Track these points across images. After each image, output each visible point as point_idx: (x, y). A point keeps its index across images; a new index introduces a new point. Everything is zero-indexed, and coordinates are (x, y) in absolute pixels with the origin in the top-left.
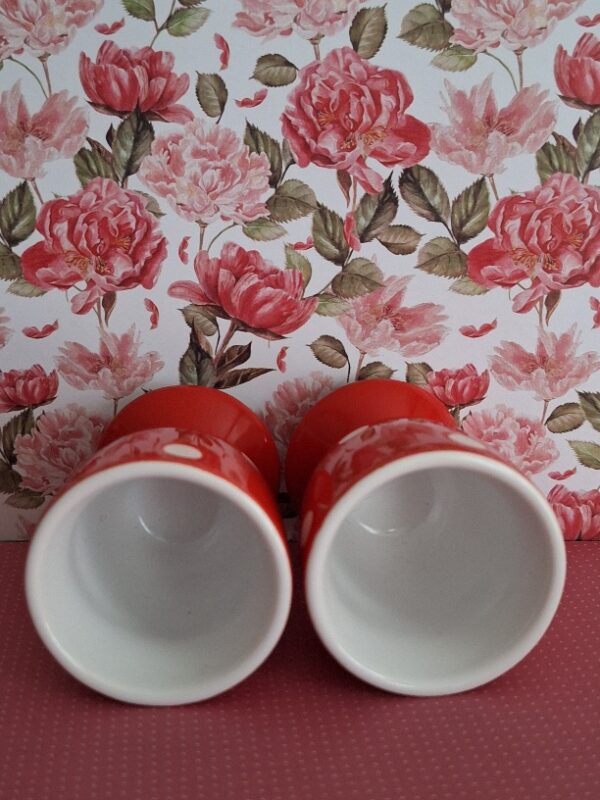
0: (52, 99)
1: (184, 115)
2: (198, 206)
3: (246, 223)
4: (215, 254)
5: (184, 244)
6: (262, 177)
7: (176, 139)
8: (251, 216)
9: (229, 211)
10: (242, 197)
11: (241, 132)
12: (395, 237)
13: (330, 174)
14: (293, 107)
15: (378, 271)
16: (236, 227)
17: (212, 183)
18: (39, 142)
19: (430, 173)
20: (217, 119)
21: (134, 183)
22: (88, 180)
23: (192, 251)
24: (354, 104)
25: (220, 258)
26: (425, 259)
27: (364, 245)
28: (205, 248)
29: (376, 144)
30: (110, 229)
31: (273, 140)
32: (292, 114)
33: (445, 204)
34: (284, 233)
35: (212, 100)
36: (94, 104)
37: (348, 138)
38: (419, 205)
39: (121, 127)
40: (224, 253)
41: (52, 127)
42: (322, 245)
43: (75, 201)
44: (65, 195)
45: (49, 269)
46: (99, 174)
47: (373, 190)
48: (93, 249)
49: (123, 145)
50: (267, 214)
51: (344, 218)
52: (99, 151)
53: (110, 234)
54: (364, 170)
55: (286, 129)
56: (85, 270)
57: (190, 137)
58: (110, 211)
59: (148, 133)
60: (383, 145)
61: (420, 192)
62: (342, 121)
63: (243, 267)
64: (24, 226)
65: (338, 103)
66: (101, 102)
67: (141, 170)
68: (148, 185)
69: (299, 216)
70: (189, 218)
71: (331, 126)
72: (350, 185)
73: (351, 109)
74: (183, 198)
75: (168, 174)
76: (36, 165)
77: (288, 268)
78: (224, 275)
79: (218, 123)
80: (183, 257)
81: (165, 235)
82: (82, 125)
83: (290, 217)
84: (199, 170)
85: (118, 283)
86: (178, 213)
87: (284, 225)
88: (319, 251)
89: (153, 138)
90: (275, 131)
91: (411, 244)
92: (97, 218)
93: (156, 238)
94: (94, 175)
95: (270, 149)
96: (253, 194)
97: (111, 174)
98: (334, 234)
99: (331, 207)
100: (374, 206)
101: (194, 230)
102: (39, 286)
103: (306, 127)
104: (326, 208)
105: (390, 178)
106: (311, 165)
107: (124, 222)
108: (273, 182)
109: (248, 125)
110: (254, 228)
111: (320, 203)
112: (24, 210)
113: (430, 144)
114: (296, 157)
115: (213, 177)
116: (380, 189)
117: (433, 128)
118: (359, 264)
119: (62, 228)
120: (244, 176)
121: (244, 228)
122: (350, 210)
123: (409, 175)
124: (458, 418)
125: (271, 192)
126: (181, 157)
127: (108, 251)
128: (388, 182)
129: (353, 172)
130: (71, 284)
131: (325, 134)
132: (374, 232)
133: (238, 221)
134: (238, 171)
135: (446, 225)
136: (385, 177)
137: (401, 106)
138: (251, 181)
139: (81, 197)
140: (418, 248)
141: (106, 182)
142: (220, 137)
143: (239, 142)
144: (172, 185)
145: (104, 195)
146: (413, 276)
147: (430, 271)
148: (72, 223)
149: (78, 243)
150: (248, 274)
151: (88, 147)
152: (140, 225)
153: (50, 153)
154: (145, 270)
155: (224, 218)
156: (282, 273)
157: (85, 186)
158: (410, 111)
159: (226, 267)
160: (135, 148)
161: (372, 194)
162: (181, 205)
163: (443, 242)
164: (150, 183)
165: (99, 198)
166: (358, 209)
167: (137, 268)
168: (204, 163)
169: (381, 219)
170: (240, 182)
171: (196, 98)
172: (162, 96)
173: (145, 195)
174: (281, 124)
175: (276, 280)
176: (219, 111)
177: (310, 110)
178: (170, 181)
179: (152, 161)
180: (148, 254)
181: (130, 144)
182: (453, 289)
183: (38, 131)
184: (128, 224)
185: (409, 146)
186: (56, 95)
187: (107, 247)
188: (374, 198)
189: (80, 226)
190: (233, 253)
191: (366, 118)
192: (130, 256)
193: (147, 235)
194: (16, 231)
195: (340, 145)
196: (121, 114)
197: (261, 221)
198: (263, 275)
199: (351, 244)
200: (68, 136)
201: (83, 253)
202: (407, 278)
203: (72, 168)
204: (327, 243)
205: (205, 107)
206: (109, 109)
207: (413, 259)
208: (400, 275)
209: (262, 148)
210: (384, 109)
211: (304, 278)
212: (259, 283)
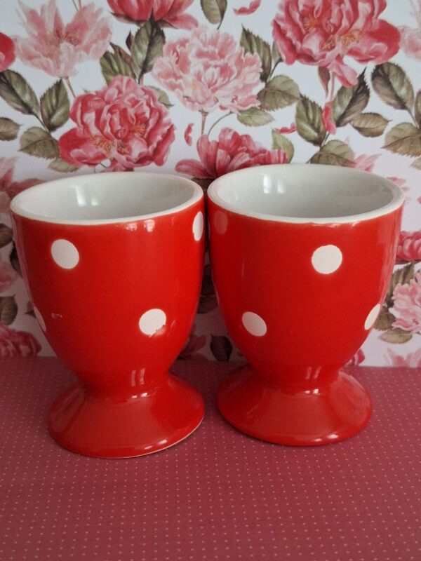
0: (82, 12)
1: (190, 22)
2: (200, 98)
3: (240, 111)
4: (214, 137)
5: (189, 129)
6: (254, 74)
7: (183, 43)
8: (244, 106)
9: (226, 102)
10: (237, 90)
11: (237, 36)
12: (366, 123)
13: (313, 70)
14: (282, 14)
15: (350, 151)
16: (232, 115)
17: (213, 78)
18: (71, 47)
19: (399, 69)
20: (217, 25)
21: (148, 79)
22: (111, 78)
23: (195, 135)
24: (335, 11)
25: (218, 141)
26: (391, 141)
27: (340, 130)
28: (206, 132)
29: (353, 45)
30: (129, 118)
31: (264, 43)
32: (282, 20)
33: (410, 96)
34: (271, 120)
35: (213, 9)
36: (117, 15)
37: (329, 39)
38: (387, 96)
39: (138, 33)
40: (222, 136)
41: (81, 35)
42: (303, 130)
43: (101, 95)
44: (92, 90)
45: (81, 151)
46: (120, 72)
47: (348, 83)
48: (116, 134)
49: (140, 48)
50: (258, 104)
51: (323, 107)
52: (120, 53)
53: (129, 122)
54: (341, 67)
55: (277, 33)
56: (109, 151)
57: (196, 41)
58: (129, 103)
59: (160, 37)
60: (359, 45)
61: (389, 84)
62: (324, 25)
63: (237, 148)
64: (60, 116)
65: (321, 10)
66: (121, 12)
67: (154, 68)
68: (160, 82)
69: (285, 106)
70: (193, 108)
71: (314, 30)
72: (329, 79)
73: (332, 15)
74: (189, 92)
75: (177, 72)
76: (69, 67)
77: (274, 149)
78: (221, 155)
79: (218, 28)
80: (188, 140)
81: (173, 122)
82: (106, 32)
83: (276, 106)
84: (202, 68)
85: (135, 161)
86: (185, 104)
87: (272, 113)
88: (301, 134)
89: (164, 42)
90: (266, 34)
91: (380, 129)
92: (119, 109)
93: (166, 125)
94: (116, 73)
95: (262, 50)
96: (246, 87)
97: (130, 73)
98: (314, 120)
99: (312, 98)
100: (348, 97)
101: (196, 118)
102: (73, 163)
103: (293, 30)
104: (308, 99)
105: (363, 73)
106: (297, 63)
107: (140, 112)
108: (264, 77)
109: (244, 30)
110: (247, 115)
111: (303, 94)
112: (60, 103)
113: (400, 44)
114: (284, 57)
115: (213, 75)
116: (355, 82)
117: (403, 30)
118: (335, 144)
119: (90, 117)
120: (239, 73)
121: (238, 116)
122: (328, 100)
123: (380, 71)
124: (413, 271)
125: (262, 85)
126: (187, 57)
127: (127, 136)
128: (362, 76)
129: (332, 67)
130: (98, 162)
131: (309, 37)
132: (348, 119)
133: (234, 110)
134: (235, 69)
135: (410, 113)
136: (359, 73)
137: (376, 11)
138: (245, 78)
139: (105, 92)
140: (386, 132)
141: (126, 79)
142: (220, 40)
143: (235, 44)
144: (179, 81)
145: (124, 89)
146: (380, 155)
147: (395, 151)
148: (99, 113)
149: (103, 129)
150: (240, 154)
151: (111, 50)
152: (153, 115)
153: (81, 56)
154: (157, 151)
155: (222, 108)
156: (269, 153)
157: (109, 83)
158: (384, 16)
159: (224, 148)
160: (149, 50)
161: (347, 86)
162: (187, 97)
163: (407, 127)
164: (162, 80)
165: (120, 92)
166: (335, 99)
167: (151, 149)
168: (207, 62)
169: (355, 108)
170: (236, 77)
171: (201, 8)
172: (172, 7)
173: (158, 90)
174: (271, 29)
175: (264, 159)
176: (219, 18)
177: (296, 16)
178: (177, 78)
179: (164, 61)
180: (159, 138)
181: (145, 47)
182: (414, 165)
183: (70, 38)
184: (144, 113)
185: (381, 46)
186: (85, 8)
187: (126, 133)
188: (349, 90)
189: (105, 116)
190: (229, 137)
191: (345, 23)
192: (145, 139)
193: (158, 123)
194: (55, 119)
195: (321, 46)
196: (138, 22)
197: (253, 110)
198: (253, 155)
199: (328, 128)
200: (95, 41)
201: (107, 137)
202: (375, 157)
203: (99, 68)
204: (308, 128)
205: (208, 15)
206: (129, 18)
207: (381, 140)
208: (369, 154)
209: (255, 49)
210: (361, 15)
211: (287, 157)
212: (250, 161)
